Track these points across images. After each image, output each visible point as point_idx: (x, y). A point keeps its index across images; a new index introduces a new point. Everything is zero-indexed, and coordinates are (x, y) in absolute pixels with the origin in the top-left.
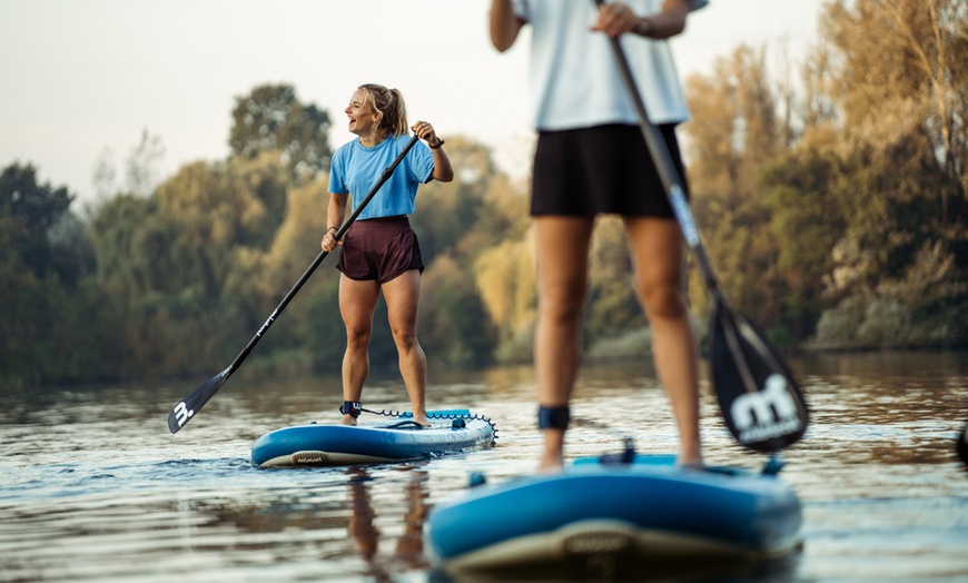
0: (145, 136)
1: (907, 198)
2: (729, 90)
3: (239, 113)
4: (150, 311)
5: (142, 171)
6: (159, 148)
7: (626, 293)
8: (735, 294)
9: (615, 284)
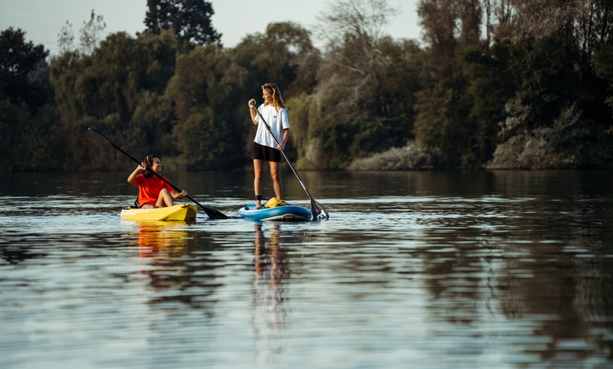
0: (93, 15)
1: (555, 72)
3: (152, 3)
4: (84, 128)
5: (91, 40)
6: (101, 24)
7: (375, 129)
8: (443, 132)
9: (368, 124)
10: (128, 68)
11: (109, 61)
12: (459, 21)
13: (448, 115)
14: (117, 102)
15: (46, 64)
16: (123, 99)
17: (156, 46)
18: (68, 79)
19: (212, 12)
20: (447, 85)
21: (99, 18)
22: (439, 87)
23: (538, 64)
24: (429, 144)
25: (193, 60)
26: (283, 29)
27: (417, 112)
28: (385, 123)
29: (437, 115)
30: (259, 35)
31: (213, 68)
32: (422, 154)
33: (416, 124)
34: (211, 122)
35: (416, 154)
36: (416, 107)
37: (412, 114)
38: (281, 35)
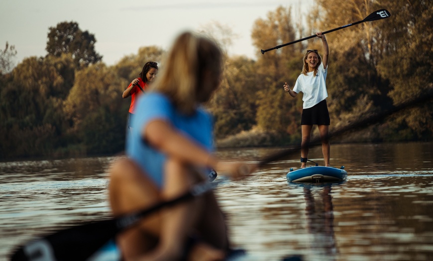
0: (7, 46)
1: (353, 75)
2: (275, 27)
3: (52, 34)
4: (10, 126)
5: (6, 63)
6: (14, 52)
7: (229, 118)
8: (277, 119)
9: (224, 115)
10: (40, 82)
12: (280, 42)
13: (280, 107)
14: (32, 107)
16: (36, 105)
17: (59, 66)
19: (95, 41)
21: (12, 48)
23: (341, 69)
24: (268, 127)
25: (88, 75)
26: (151, 51)
27: (259, 105)
28: (235, 114)
29: (272, 107)
30: (133, 57)
31: (102, 80)
32: (263, 135)
33: (258, 114)
34: (103, 118)
35: (259, 135)
36: (258, 102)
37: (254, 107)
38: (149, 55)
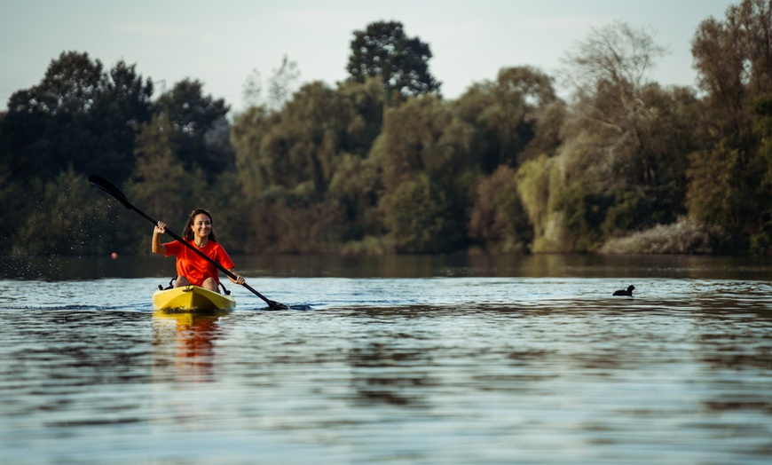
0: (285, 61)
3: (357, 44)
4: (271, 200)
5: (282, 91)
6: (294, 71)
7: (634, 201)
8: (725, 205)
9: (627, 195)
10: (325, 125)
11: (302, 117)
12: (747, 64)
13: (732, 183)
14: (310, 169)
15: (226, 123)
16: (318, 164)
17: (359, 98)
18: (253, 140)
19: (429, 55)
20: (731, 145)
21: (293, 65)
22: (721, 146)
24: (707, 220)
25: (405, 116)
26: (520, 74)
27: (691, 179)
28: (648, 193)
29: (718, 183)
30: (488, 84)
31: (430, 125)
32: (696, 234)
33: (689, 195)
34: (427, 192)
35: (689, 233)
36: (689, 173)
37: (684, 182)
38: (516, 82)
